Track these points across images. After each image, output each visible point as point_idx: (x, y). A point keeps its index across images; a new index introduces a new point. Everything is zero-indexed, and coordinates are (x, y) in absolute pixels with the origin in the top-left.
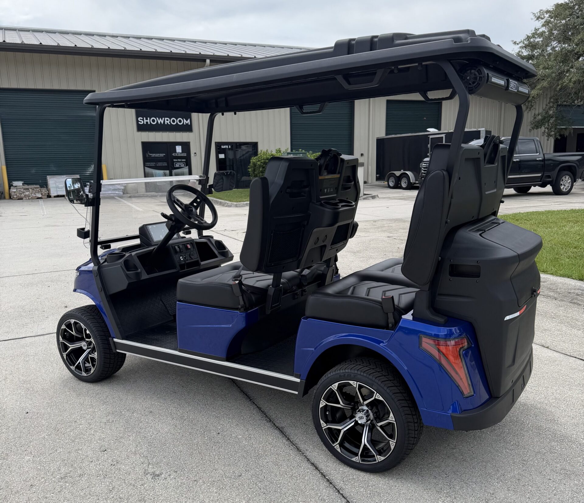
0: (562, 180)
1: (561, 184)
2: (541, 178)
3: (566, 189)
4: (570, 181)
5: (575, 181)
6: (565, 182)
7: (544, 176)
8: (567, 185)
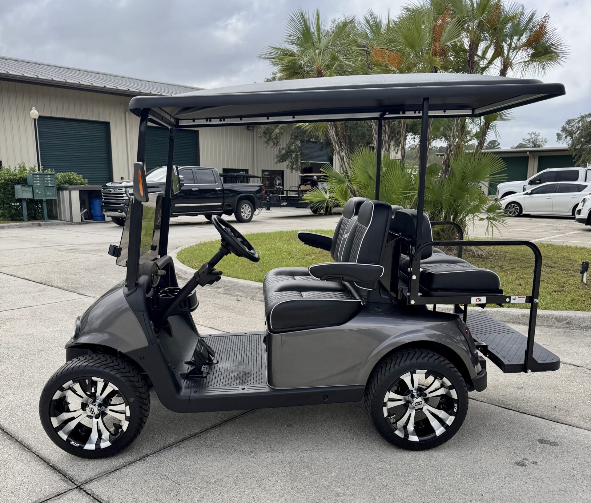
0: (243, 208)
1: (242, 212)
2: (221, 207)
3: (247, 217)
4: (250, 209)
5: (255, 210)
6: (246, 211)
7: (225, 205)
8: (247, 213)
